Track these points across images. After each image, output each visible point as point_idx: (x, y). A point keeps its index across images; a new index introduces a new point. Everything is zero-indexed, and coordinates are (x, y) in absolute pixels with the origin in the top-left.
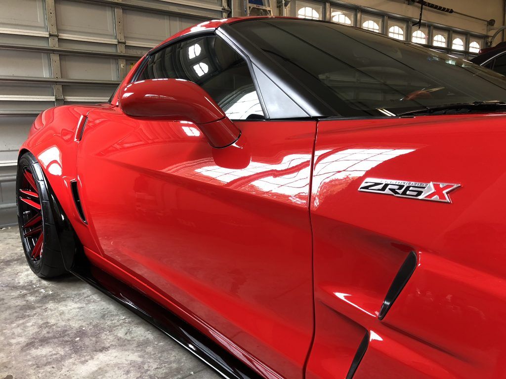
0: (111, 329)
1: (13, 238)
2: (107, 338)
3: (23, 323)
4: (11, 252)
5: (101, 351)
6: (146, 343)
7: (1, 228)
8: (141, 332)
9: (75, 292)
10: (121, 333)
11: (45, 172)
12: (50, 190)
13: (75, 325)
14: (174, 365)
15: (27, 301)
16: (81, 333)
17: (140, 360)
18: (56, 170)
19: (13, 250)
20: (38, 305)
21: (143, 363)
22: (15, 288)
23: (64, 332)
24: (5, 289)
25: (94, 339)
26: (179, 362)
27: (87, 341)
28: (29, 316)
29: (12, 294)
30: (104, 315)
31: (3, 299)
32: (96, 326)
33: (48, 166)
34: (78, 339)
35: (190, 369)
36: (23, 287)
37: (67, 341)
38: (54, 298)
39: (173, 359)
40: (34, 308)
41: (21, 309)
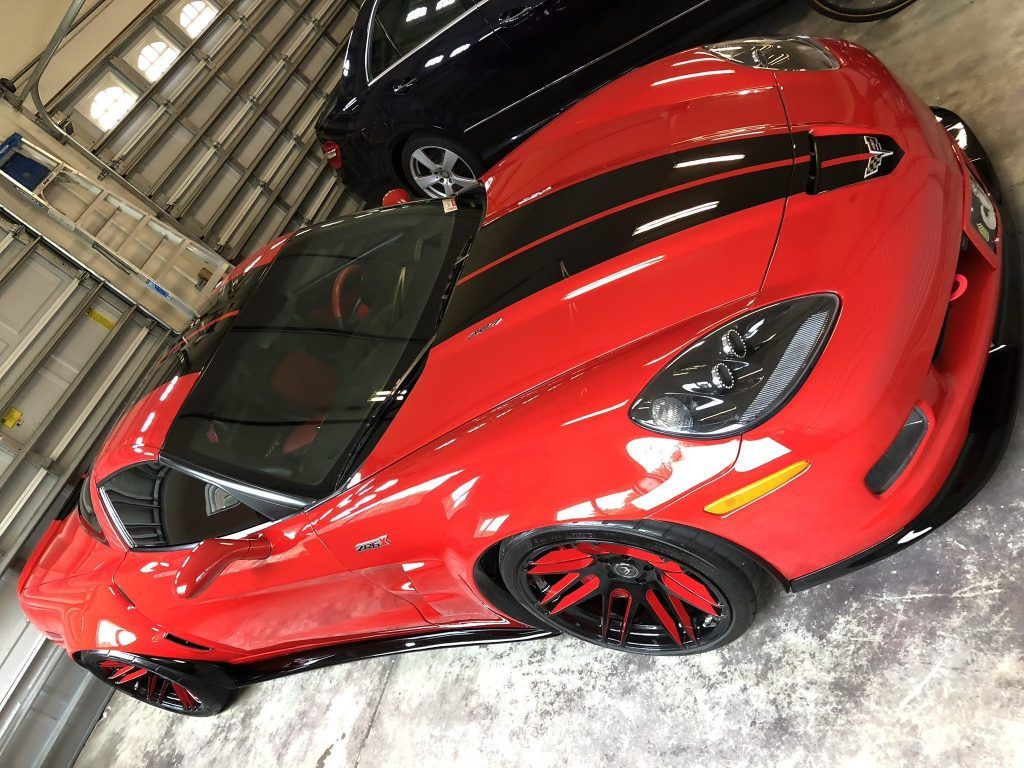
0: (318, 689)
1: (132, 713)
2: (323, 698)
3: (256, 753)
4: (154, 725)
5: (328, 709)
6: (349, 674)
7: (102, 716)
8: (339, 670)
9: (260, 694)
10: (326, 685)
11: (121, 648)
12: (143, 656)
13: (291, 714)
14: (380, 668)
15: (234, 739)
16: (303, 714)
17: (357, 689)
18: (128, 638)
19: (153, 720)
20: (247, 732)
21: (361, 688)
22: (210, 742)
23: (291, 727)
24: (203, 752)
25: (315, 708)
26: (380, 663)
27: (313, 714)
28: (252, 746)
29: (215, 748)
30: (302, 686)
31: (215, 759)
32: (306, 700)
33: (117, 641)
34: (305, 720)
35: (390, 661)
36: (215, 735)
37: (300, 729)
38: (249, 715)
39: (375, 665)
40: (247, 738)
41: (239, 748)
